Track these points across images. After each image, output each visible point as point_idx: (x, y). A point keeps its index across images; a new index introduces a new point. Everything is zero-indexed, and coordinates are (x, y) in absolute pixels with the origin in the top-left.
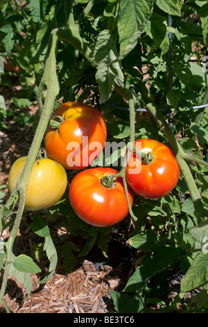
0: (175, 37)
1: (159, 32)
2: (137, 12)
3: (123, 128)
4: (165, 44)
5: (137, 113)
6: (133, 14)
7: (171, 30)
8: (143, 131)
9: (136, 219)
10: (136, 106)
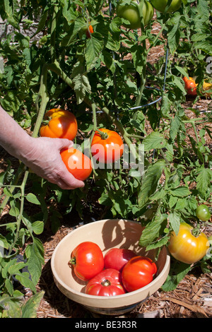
0: (118, 66)
1: (109, 62)
2: (95, 48)
3: (88, 126)
4: (113, 68)
5: (97, 114)
6: (93, 49)
7: (115, 61)
8: (101, 125)
9: (97, 175)
10: (97, 110)
